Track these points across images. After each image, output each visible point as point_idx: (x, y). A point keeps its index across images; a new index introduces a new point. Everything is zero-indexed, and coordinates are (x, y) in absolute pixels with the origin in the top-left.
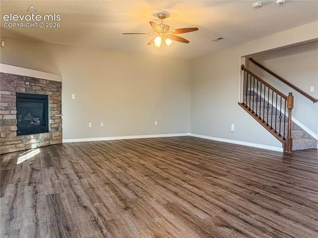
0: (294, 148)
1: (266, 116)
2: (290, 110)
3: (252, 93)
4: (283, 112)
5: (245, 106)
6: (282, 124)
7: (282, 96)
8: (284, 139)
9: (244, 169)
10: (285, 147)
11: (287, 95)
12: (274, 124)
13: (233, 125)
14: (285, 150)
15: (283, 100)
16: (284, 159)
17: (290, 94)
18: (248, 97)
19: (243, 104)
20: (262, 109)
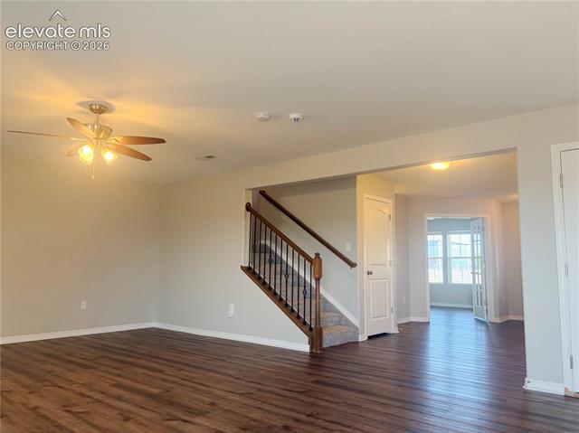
0: (326, 344)
1: (284, 288)
2: (318, 280)
3: (263, 249)
4: (308, 279)
5: (252, 271)
6: (308, 301)
7: (307, 257)
8: (311, 329)
9: (241, 394)
10: (312, 343)
11: (313, 257)
12: (295, 303)
13: (232, 306)
14: (311, 348)
15: (308, 263)
16: (311, 365)
17: (317, 255)
18: (257, 255)
19: (249, 268)
20: (278, 276)
